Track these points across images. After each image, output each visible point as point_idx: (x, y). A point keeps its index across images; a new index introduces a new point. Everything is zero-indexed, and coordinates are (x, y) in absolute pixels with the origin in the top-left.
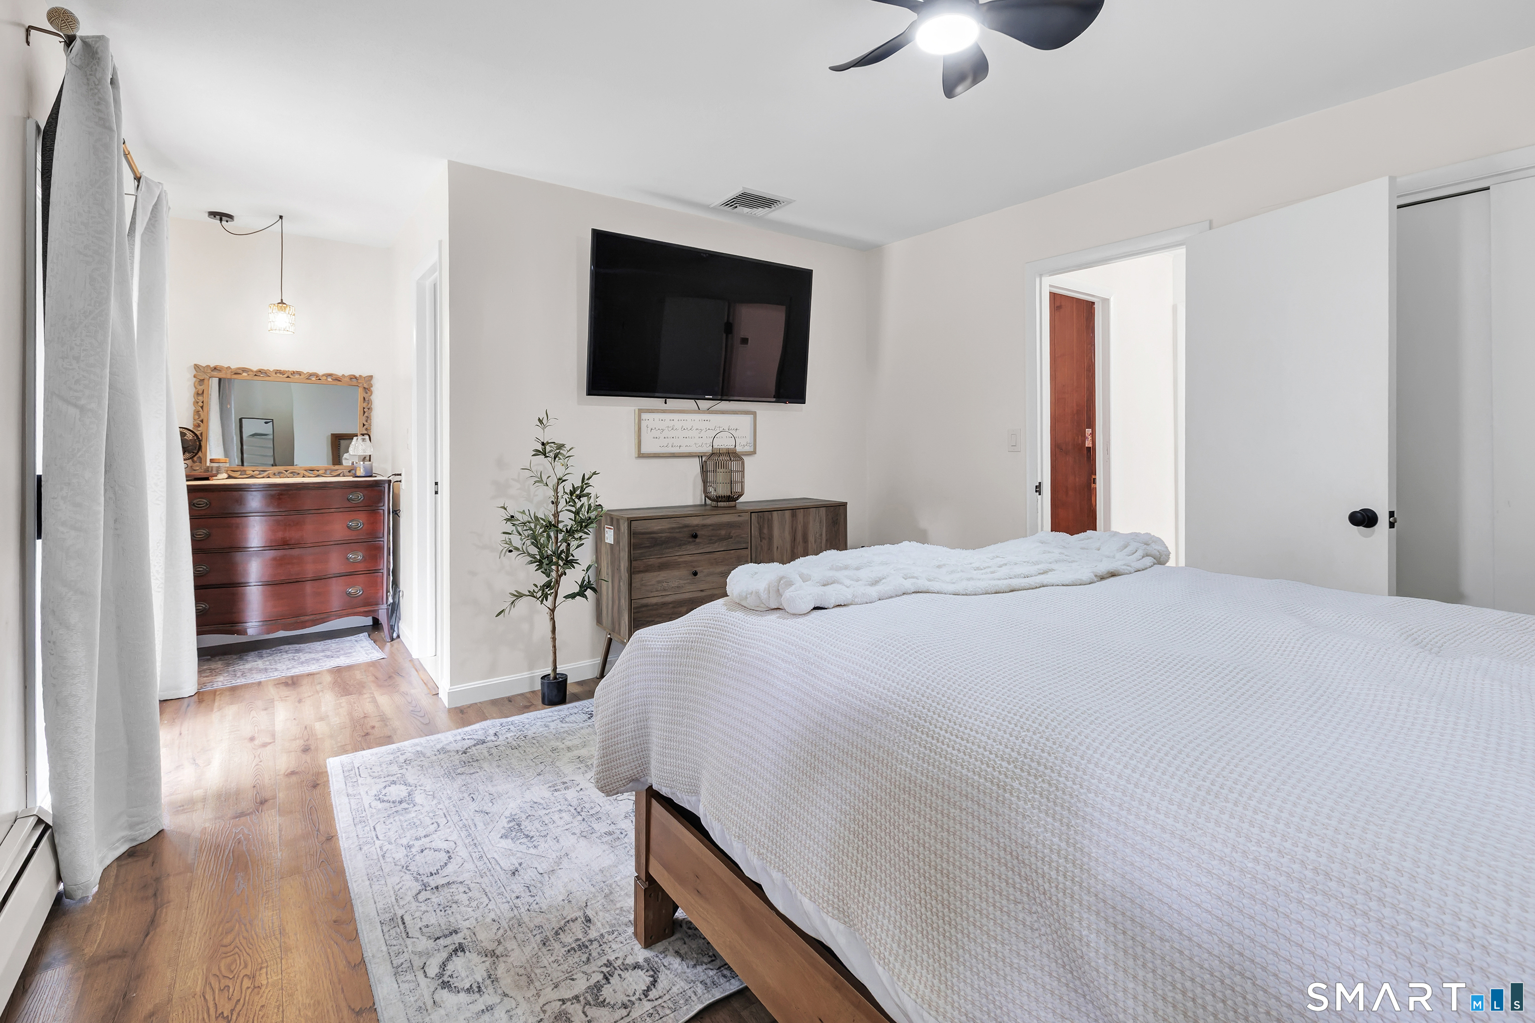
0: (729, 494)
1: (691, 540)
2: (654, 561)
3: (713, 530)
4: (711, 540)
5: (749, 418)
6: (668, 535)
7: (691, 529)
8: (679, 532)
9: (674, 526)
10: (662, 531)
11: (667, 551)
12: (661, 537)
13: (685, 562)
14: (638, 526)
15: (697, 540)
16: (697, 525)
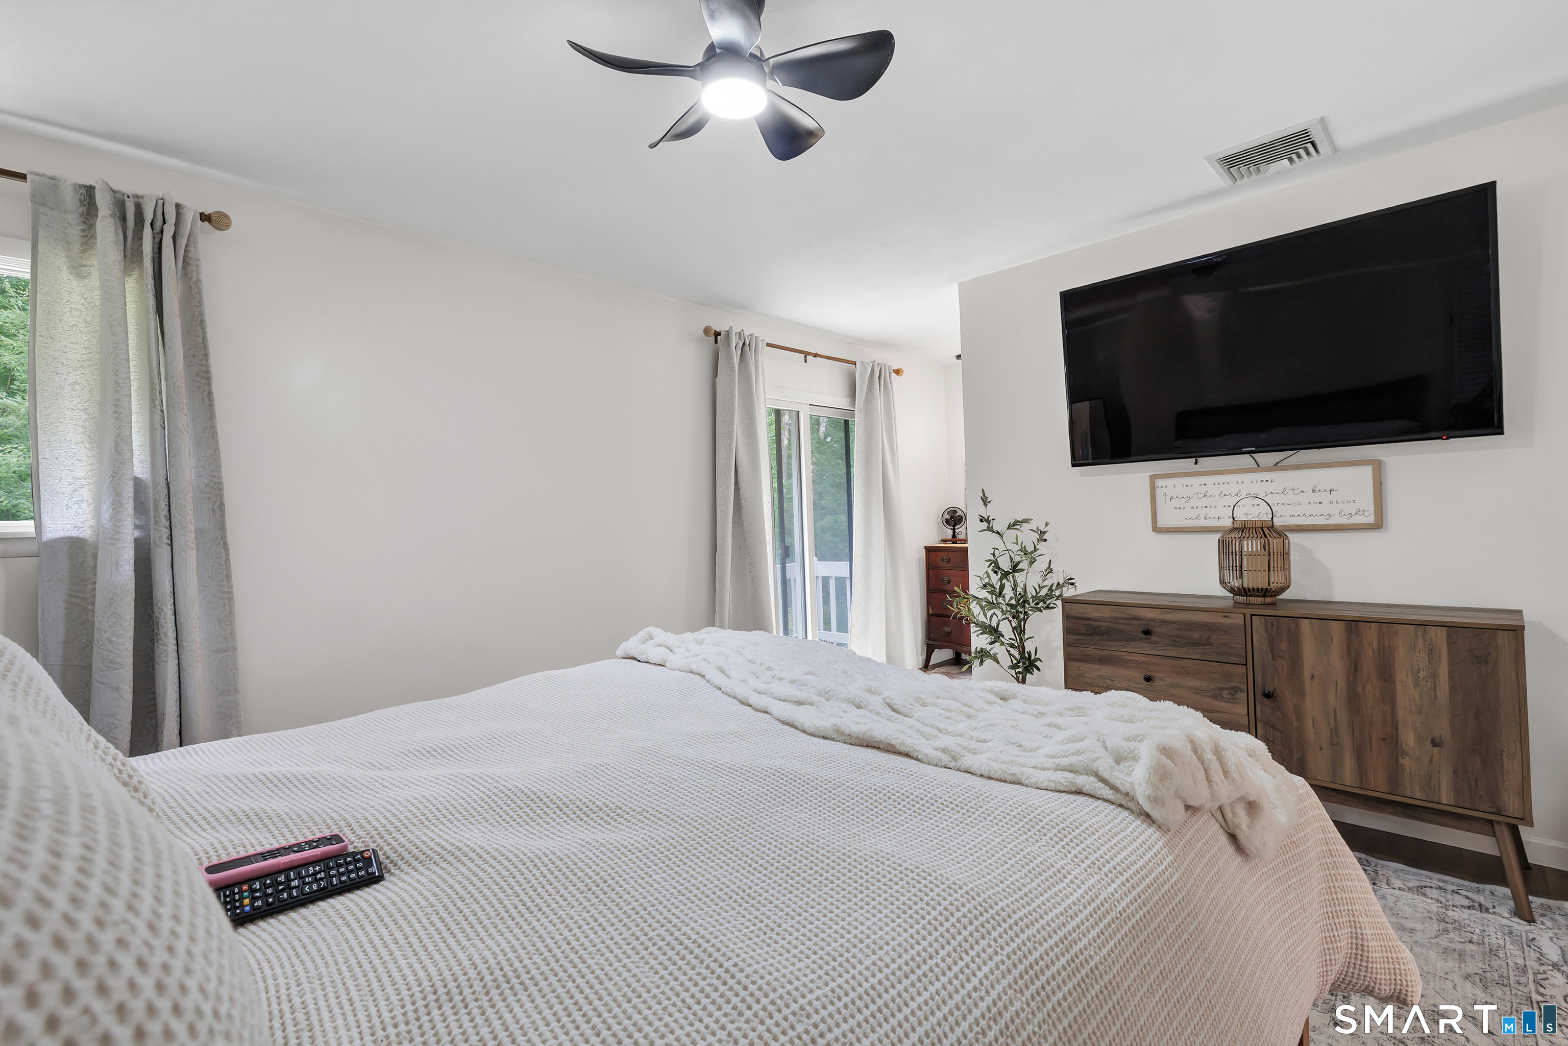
0: (1266, 586)
1: (1143, 636)
2: (1091, 651)
3: (1179, 629)
4: (1174, 641)
5: (1368, 470)
6: (1111, 625)
7: (1144, 622)
8: (1126, 624)
9: (1119, 615)
10: (1101, 619)
11: (1110, 643)
12: (1102, 626)
13: (1136, 662)
14: (1077, 610)
15: (1153, 638)
16: (1152, 620)
